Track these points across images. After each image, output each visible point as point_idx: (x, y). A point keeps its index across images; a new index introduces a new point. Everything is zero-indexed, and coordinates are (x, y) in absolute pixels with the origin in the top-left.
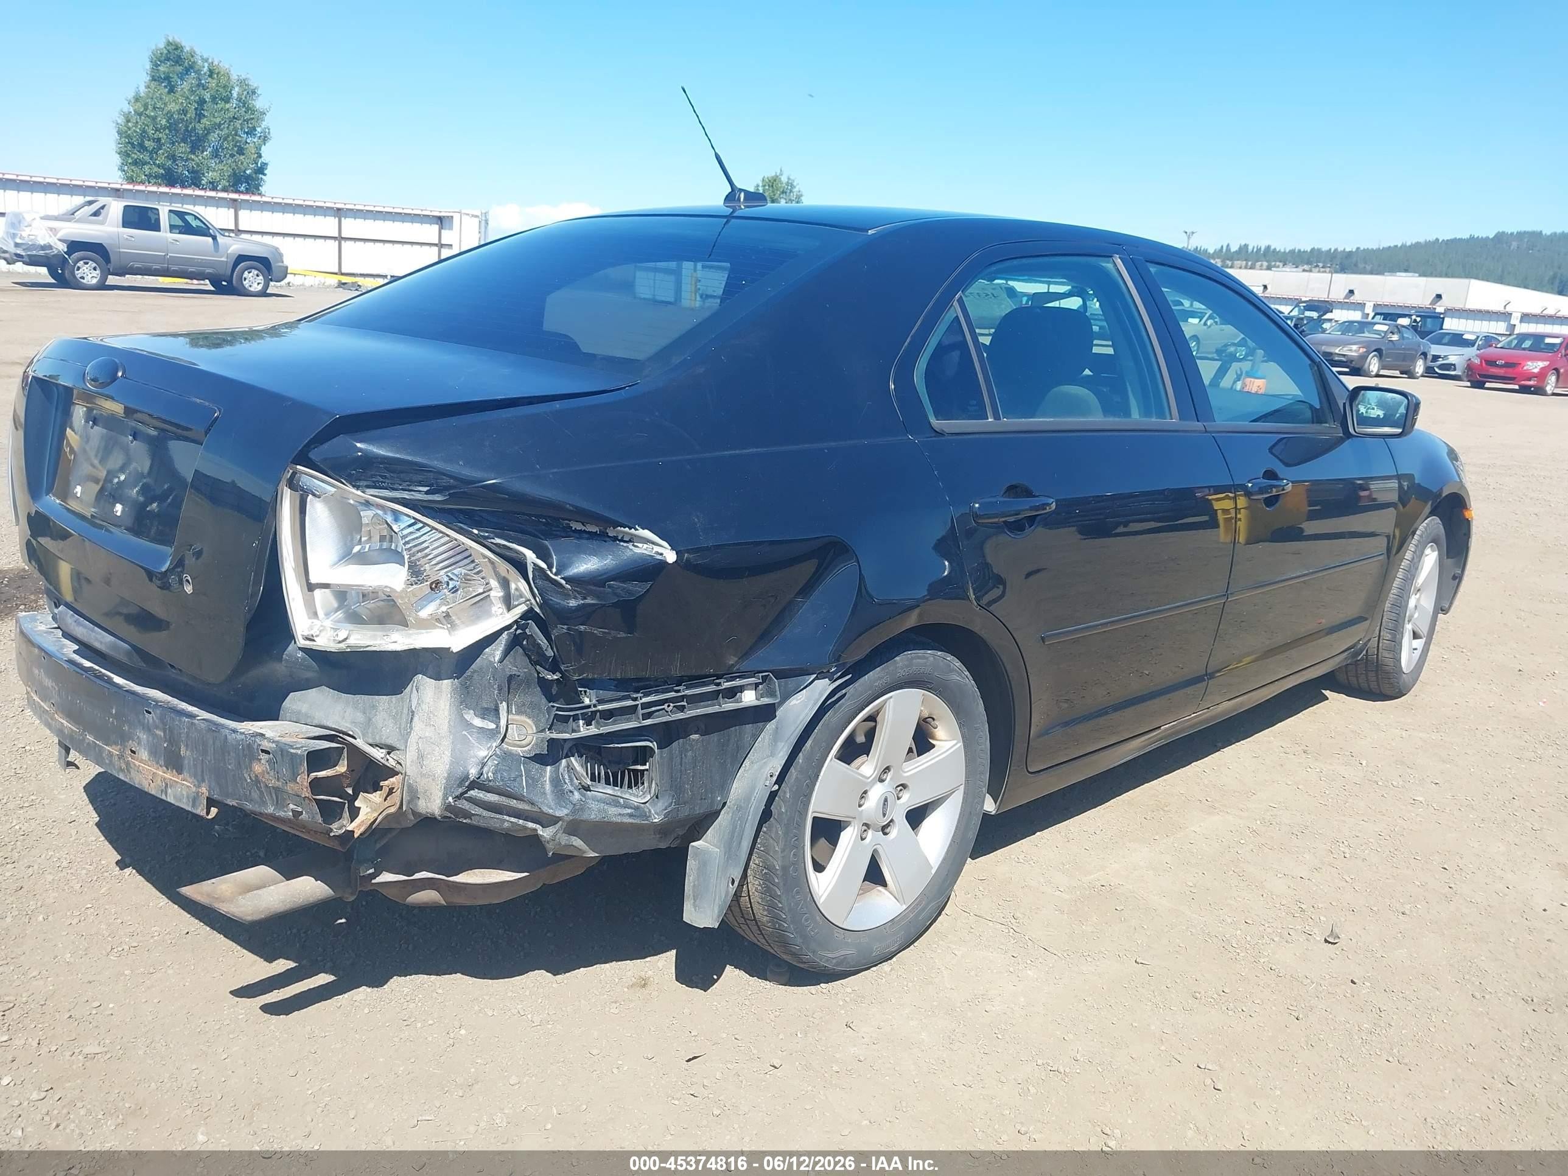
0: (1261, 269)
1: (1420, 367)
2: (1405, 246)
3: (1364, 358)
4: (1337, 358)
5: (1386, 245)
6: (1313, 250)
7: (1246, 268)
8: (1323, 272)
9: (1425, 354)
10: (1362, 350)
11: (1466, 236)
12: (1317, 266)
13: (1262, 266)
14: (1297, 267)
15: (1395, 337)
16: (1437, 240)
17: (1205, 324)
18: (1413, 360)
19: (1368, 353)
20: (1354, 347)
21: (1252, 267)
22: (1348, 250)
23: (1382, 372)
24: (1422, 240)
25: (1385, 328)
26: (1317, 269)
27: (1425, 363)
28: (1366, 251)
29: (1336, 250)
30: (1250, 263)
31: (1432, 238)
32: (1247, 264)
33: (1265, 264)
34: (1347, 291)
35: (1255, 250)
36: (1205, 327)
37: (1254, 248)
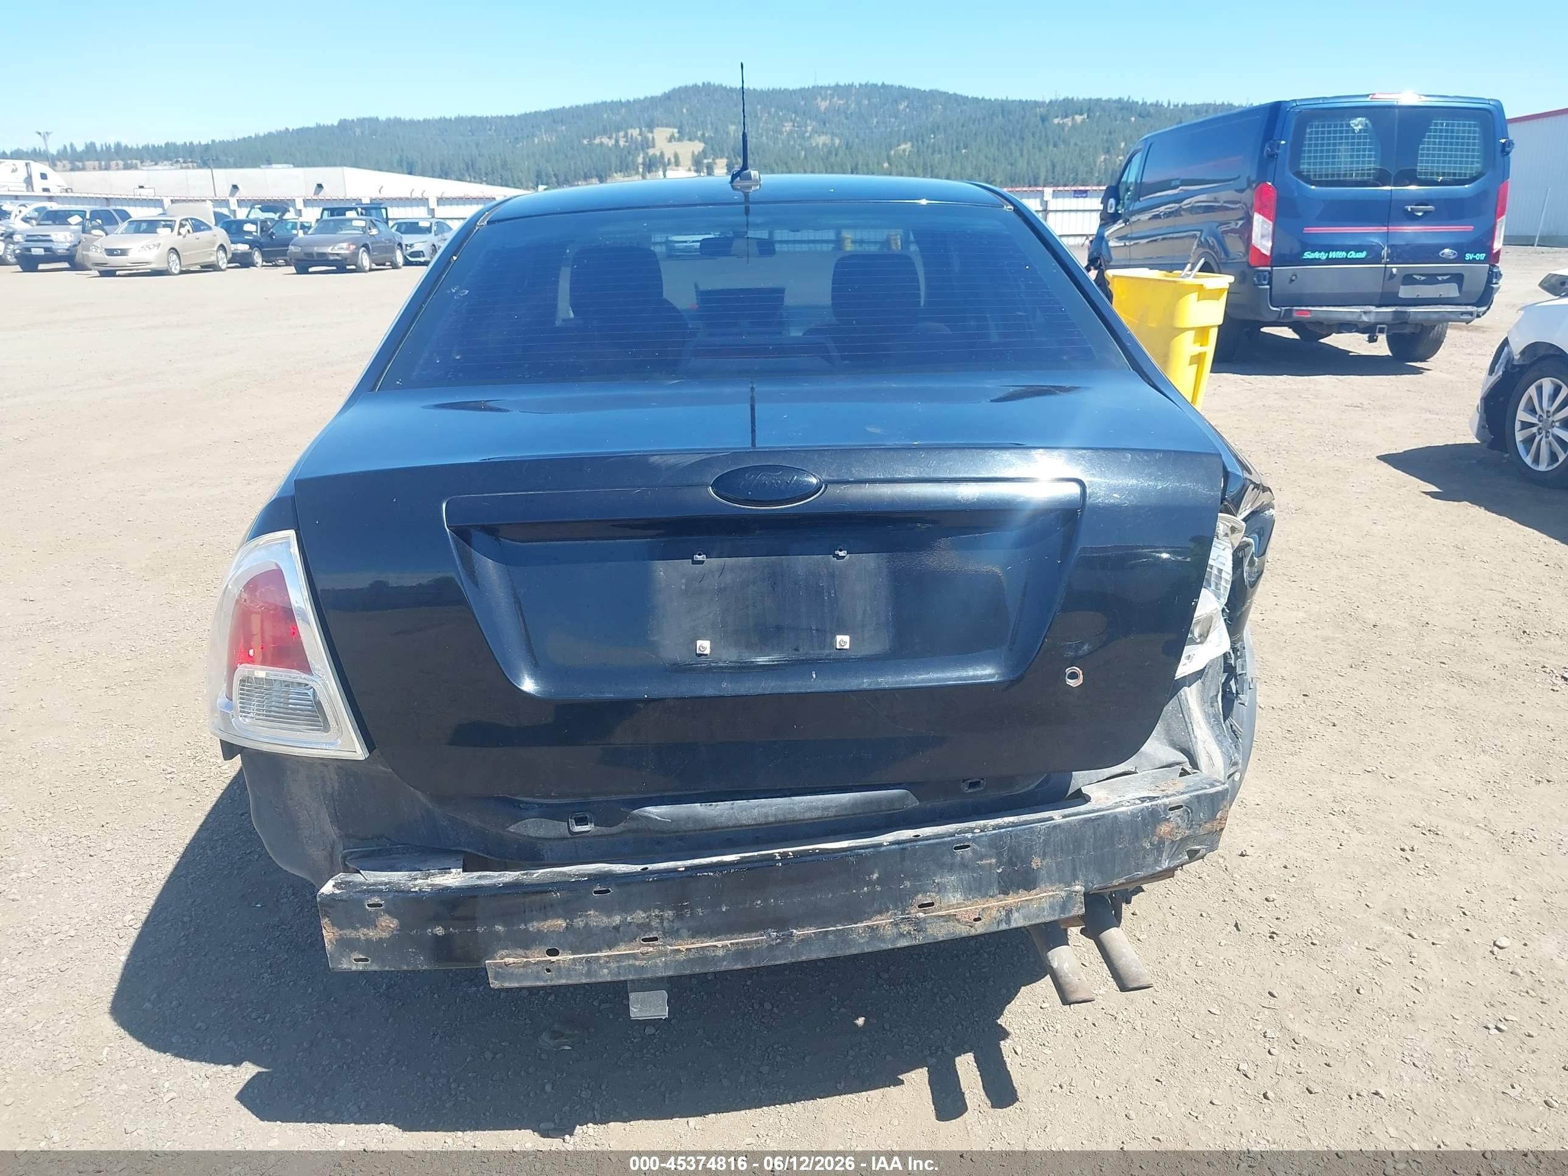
0: (118, 169)
1: (400, 259)
2: (259, 137)
3: (355, 254)
4: (331, 258)
5: (241, 136)
6: (167, 144)
7: (100, 169)
8: (185, 168)
9: (400, 245)
10: (352, 247)
11: (312, 125)
12: (177, 162)
13: (117, 165)
14: (156, 164)
15: (374, 232)
16: (287, 129)
17: (179, 234)
18: (393, 252)
19: (358, 249)
20: (345, 245)
21: (107, 168)
22: (203, 143)
23: (374, 266)
24: (273, 130)
25: (363, 224)
26: (179, 165)
27: (402, 253)
28: (222, 143)
29: (191, 143)
30: (103, 163)
31: (282, 128)
32: (100, 164)
33: (121, 163)
34: (231, 187)
35: (104, 148)
36: (181, 237)
37: (102, 146)
